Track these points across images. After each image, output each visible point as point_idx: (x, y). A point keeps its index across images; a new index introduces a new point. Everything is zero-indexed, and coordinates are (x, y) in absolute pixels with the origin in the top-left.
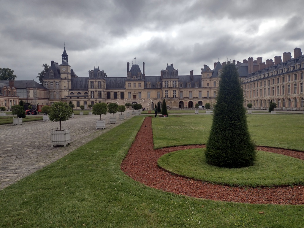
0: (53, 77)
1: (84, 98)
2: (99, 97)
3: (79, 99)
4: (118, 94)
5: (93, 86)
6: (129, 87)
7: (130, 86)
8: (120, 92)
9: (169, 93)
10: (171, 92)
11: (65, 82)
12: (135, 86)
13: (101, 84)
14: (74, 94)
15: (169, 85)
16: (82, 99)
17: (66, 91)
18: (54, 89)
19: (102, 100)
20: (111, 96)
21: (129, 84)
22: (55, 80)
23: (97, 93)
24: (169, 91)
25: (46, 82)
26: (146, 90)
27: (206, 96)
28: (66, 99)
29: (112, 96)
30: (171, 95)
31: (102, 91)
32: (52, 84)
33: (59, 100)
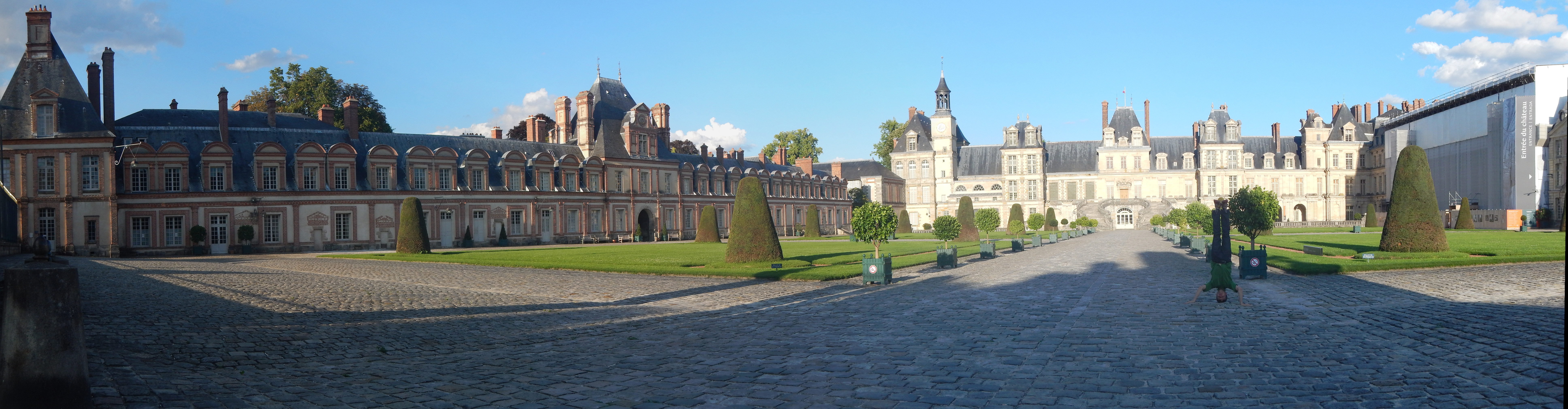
0: (916, 149)
1: (991, 199)
2: (1030, 197)
3: (981, 202)
4: (1078, 186)
5: (1015, 168)
6: (1108, 168)
7: (1110, 165)
8: (1083, 181)
9: (1217, 184)
10: (1223, 179)
11: (944, 161)
12: (1124, 164)
13: (1034, 162)
14: (965, 190)
15: (1218, 161)
16: (986, 202)
17: (947, 182)
18: (917, 179)
19: (1037, 203)
20: (1060, 194)
21: (1108, 158)
22: (921, 156)
23: (1026, 185)
24: (1217, 178)
25: (898, 163)
26: (1154, 175)
27: (1315, 192)
28: (947, 202)
29: (1063, 193)
30: (1223, 188)
31: (1039, 181)
32: (913, 165)
33: (929, 206)
